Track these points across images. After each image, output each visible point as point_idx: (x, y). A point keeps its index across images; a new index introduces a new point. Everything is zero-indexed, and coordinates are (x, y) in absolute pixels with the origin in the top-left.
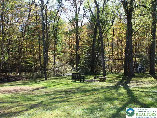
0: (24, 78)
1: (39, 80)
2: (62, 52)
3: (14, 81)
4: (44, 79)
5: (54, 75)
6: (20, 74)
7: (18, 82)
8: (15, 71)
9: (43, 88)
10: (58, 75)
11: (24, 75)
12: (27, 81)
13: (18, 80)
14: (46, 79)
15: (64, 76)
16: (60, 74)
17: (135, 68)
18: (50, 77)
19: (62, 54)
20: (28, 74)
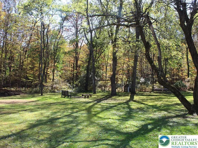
0: (23, 93)
1: (36, 95)
2: (63, 70)
3: (13, 95)
4: (41, 94)
5: (51, 92)
6: (20, 89)
7: (17, 96)
8: (16, 86)
9: (36, 101)
10: (54, 92)
11: (23, 91)
12: (25, 96)
13: (18, 95)
14: (42, 95)
15: (59, 92)
16: (56, 90)
17: (126, 88)
18: (47, 93)
19: (62, 71)
20: (28, 90)
